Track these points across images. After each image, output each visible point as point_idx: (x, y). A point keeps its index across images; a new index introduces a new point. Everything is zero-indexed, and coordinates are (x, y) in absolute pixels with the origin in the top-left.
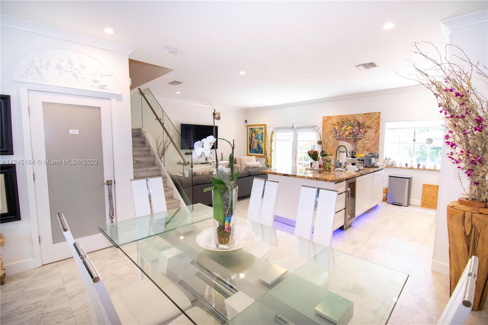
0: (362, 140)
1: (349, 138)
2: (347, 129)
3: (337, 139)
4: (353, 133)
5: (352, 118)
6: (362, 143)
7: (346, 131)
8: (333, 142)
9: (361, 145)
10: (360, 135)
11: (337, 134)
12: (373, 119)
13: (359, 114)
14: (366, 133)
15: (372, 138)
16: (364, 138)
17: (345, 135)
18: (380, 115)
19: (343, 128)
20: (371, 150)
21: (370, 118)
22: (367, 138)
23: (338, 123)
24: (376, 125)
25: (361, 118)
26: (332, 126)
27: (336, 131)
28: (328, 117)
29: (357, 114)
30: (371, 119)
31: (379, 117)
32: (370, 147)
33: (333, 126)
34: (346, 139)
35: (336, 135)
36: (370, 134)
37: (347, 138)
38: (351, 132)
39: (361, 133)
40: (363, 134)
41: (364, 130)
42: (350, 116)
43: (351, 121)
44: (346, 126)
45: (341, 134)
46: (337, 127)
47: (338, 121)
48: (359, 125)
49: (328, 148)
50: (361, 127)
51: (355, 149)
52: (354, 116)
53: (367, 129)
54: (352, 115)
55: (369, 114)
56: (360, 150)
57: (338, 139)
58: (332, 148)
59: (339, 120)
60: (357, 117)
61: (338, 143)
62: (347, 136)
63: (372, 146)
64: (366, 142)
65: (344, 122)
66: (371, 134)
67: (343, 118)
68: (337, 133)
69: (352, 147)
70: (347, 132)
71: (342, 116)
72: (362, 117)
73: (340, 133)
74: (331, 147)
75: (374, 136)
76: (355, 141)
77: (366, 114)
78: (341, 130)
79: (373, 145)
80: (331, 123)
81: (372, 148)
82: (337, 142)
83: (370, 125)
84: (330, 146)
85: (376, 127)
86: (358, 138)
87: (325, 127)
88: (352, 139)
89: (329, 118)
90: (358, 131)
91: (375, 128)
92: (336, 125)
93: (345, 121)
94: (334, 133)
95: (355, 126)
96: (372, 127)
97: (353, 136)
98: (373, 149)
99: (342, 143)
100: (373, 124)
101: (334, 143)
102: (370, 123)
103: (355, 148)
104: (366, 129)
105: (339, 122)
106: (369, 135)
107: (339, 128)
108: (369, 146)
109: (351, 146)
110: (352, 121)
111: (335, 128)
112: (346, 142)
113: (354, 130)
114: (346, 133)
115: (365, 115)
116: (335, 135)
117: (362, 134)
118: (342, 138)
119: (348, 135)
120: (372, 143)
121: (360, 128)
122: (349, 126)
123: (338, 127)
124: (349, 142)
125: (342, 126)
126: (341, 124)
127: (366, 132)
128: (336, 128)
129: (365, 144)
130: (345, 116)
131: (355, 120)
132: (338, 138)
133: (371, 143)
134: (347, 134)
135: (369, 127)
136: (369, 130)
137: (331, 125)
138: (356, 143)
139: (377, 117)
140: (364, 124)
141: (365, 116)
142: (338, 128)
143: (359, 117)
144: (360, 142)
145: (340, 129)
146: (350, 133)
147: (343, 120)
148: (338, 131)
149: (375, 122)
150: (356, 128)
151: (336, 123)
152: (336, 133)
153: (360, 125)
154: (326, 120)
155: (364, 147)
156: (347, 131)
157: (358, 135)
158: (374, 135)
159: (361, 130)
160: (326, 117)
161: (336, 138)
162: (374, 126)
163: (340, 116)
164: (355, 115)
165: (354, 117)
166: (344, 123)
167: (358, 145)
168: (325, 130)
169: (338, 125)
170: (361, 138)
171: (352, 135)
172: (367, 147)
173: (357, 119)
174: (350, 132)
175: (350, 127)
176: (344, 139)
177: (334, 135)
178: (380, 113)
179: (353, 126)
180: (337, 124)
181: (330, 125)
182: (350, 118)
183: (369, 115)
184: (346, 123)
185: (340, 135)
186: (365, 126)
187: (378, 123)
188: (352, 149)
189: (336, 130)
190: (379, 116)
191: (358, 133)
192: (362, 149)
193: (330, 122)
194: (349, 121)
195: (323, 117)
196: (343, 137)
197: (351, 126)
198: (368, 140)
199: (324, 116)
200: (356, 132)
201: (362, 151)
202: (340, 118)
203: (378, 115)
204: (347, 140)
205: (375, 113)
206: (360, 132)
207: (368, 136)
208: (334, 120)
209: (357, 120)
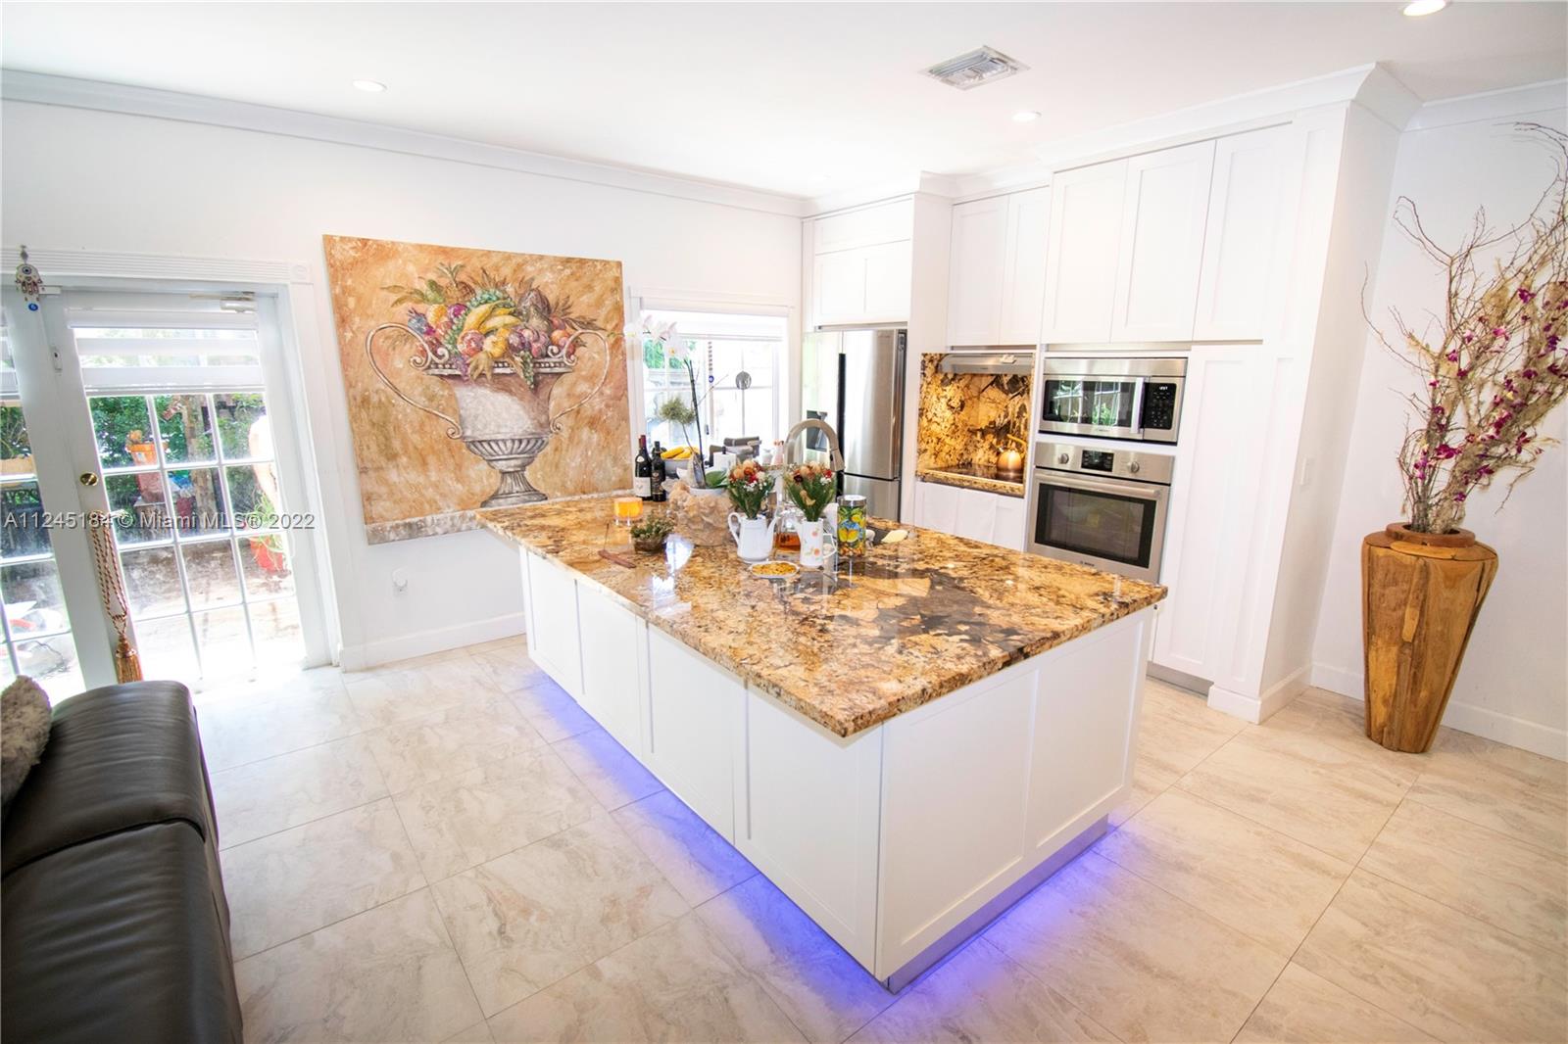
0: (567, 379)
1: (508, 371)
2: (490, 324)
3: (442, 376)
4: (525, 345)
5: (506, 271)
6: (569, 395)
7: (487, 334)
8: (424, 393)
9: (566, 404)
10: (555, 359)
11: (441, 351)
12: (597, 288)
13: (541, 258)
14: (580, 351)
15: (605, 371)
16: (571, 370)
17: (482, 356)
18: (621, 273)
19: (471, 320)
20: (605, 421)
21: (585, 280)
22: (584, 373)
23: (433, 285)
24: (612, 319)
25: (548, 277)
26: (399, 301)
27: (430, 331)
28: (365, 242)
29: (531, 255)
30: (589, 288)
31: (618, 281)
32: (600, 411)
33: (409, 305)
34: (493, 375)
35: (435, 353)
36: (596, 356)
37: (497, 371)
38: (514, 340)
39: (560, 348)
40: (569, 355)
41: (570, 336)
42: (495, 259)
43: (504, 283)
44: (484, 308)
45: (461, 347)
46: (431, 313)
47: (432, 276)
48: (545, 308)
49: (397, 428)
50: (556, 322)
51: (541, 425)
52: (521, 262)
53: (580, 331)
54: (508, 257)
55: (582, 262)
56: (565, 424)
57: (450, 376)
58: (422, 425)
59: (442, 275)
60: (530, 269)
61: (452, 396)
62: (497, 362)
63: (607, 406)
64: (583, 387)
65: (467, 289)
66: (598, 353)
67: (460, 263)
68: (440, 344)
69: (526, 417)
70: (494, 343)
71: (453, 249)
72: (552, 272)
73: (454, 343)
74: (416, 424)
75: (611, 366)
76: (536, 384)
77: (569, 260)
78: (460, 330)
79: (611, 402)
80: (389, 283)
81: (610, 414)
82: (446, 393)
83: (590, 316)
84: (406, 415)
85: (614, 324)
86: (548, 370)
87: (352, 302)
88: (522, 377)
89: (372, 252)
90: (542, 339)
91: (609, 327)
92: (424, 298)
93: (475, 283)
94: (422, 341)
95: (528, 311)
96: (599, 323)
97: (525, 363)
98: (612, 417)
99: (475, 398)
100: (603, 312)
101: (431, 399)
102: (589, 306)
103: (543, 419)
104: (577, 333)
105: (443, 282)
106: (589, 359)
107: (446, 319)
108: (597, 408)
109: (521, 412)
110: (510, 289)
111: (421, 316)
112: (499, 390)
113: (527, 333)
114: (488, 344)
115: (565, 268)
116: (430, 354)
117: (564, 351)
118: (469, 370)
119: (503, 356)
120: (608, 391)
121: (551, 328)
122: (499, 311)
123: (440, 314)
124: (510, 392)
125: (460, 309)
126: (455, 294)
127: (576, 344)
128: (431, 318)
129: (579, 396)
130: (469, 254)
131: (526, 285)
132: (446, 372)
133: (602, 394)
134: (497, 351)
135: (588, 324)
136: (588, 338)
137: (394, 297)
138: (543, 396)
139: (611, 284)
140: (566, 309)
141: (568, 272)
142: (439, 317)
143: (541, 271)
144: (558, 391)
145: (451, 321)
146: (510, 349)
147: (462, 277)
148: (439, 331)
149: (609, 303)
150: (536, 322)
151: (424, 287)
152: (435, 345)
153: (549, 311)
154: (355, 262)
155: (578, 412)
156: (492, 338)
157: (547, 356)
158: (608, 358)
159: (557, 334)
160: (350, 240)
161: (436, 371)
162: (607, 321)
163: (444, 251)
164: (520, 260)
165: (519, 267)
166: (472, 291)
167: (552, 404)
168: (357, 319)
169: (435, 302)
170: (562, 374)
171: (518, 359)
172: (589, 413)
173: (533, 279)
174: (507, 340)
175: (501, 320)
176: (482, 375)
177: (423, 352)
178: (619, 264)
179: (520, 313)
180: (431, 295)
181: (385, 292)
182: (497, 269)
183: (581, 268)
184: (479, 291)
185: (458, 355)
186: (573, 316)
187: (619, 309)
188: (529, 422)
189: (428, 325)
190: (617, 278)
191: (547, 348)
192: (571, 422)
193: (387, 273)
194: (496, 286)
195: (328, 240)
196: (476, 368)
197: (510, 314)
198: (591, 379)
199: (337, 232)
200: (535, 341)
201: (573, 430)
202: (441, 258)
203: (614, 273)
204: (501, 383)
205: (606, 263)
206: (553, 344)
207: (590, 364)
208: (411, 268)
209: (534, 286)
